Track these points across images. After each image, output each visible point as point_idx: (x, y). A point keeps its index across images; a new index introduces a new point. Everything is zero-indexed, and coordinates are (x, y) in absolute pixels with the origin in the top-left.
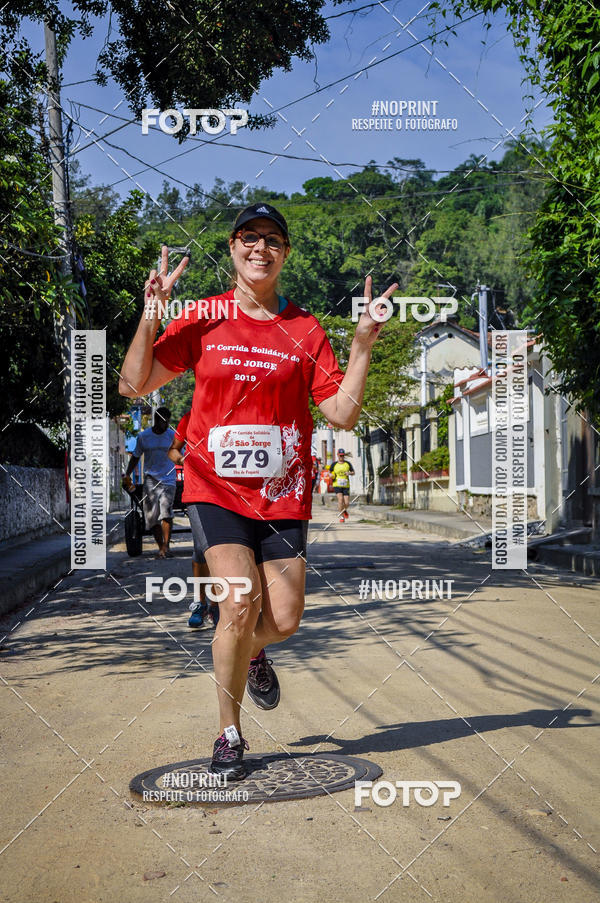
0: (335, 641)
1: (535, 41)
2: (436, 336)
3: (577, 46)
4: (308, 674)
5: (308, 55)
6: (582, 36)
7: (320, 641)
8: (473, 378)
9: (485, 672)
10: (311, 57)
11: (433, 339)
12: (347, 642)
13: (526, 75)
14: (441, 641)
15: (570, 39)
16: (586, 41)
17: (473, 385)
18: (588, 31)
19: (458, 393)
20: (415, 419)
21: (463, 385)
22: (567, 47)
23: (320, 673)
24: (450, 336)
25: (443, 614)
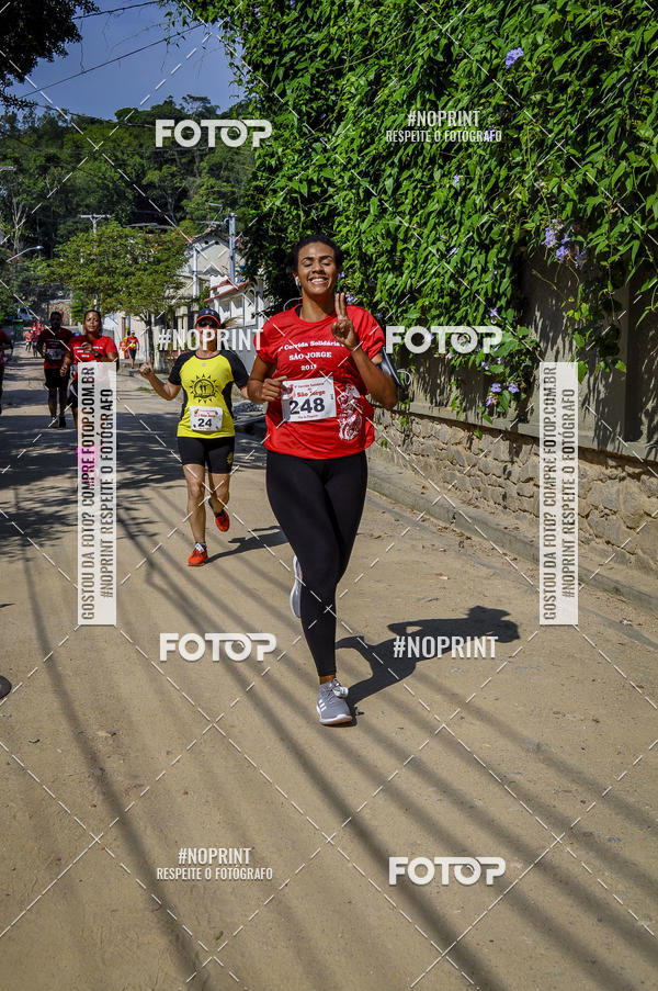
0: (58, 527)
1: (240, 51)
2: (207, 243)
3: (268, 61)
4: (20, 565)
5: (63, 53)
6: (271, 54)
7: (45, 527)
8: (222, 284)
9: (151, 564)
10: (67, 54)
11: (204, 245)
12: (66, 528)
13: (233, 78)
14: (134, 529)
15: (263, 56)
16: (275, 58)
17: (221, 290)
18: (276, 50)
19: (212, 295)
20: (183, 311)
21: (215, 289)
22: (261, 61)
23: (31, 563)
24: (217, 243)
25: (146, 500)
